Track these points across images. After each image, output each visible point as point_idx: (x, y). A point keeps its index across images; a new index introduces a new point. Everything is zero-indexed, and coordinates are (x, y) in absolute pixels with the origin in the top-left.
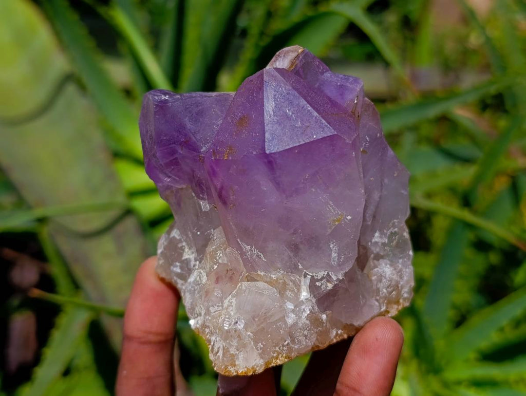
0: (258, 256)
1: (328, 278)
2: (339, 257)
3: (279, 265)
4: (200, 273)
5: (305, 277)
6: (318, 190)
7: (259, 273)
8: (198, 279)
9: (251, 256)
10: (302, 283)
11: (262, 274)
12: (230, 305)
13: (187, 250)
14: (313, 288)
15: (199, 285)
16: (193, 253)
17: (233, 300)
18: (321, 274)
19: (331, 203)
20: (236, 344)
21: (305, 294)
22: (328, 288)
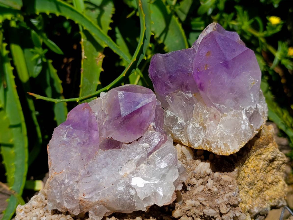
0: (223, 107)
1: (251, 109)
2: (254, 99)
3: (231, 108)
4: (194, 123)
5: (243, 110)
6: (246, 72)
7: (225, 113)
8: (193, 126)
9: (220, 107)
10: (243, 113)
11: (226, 113)
12: (220, 127)
13: (179, 119)
14: (247, 114)
15: (194, 128)
16: (183, 119)
17: (221, 125)
18: (248, 108)
19: (250, 76)
20: (230, 141)
21: (244, 117)
22: (252, 112)
